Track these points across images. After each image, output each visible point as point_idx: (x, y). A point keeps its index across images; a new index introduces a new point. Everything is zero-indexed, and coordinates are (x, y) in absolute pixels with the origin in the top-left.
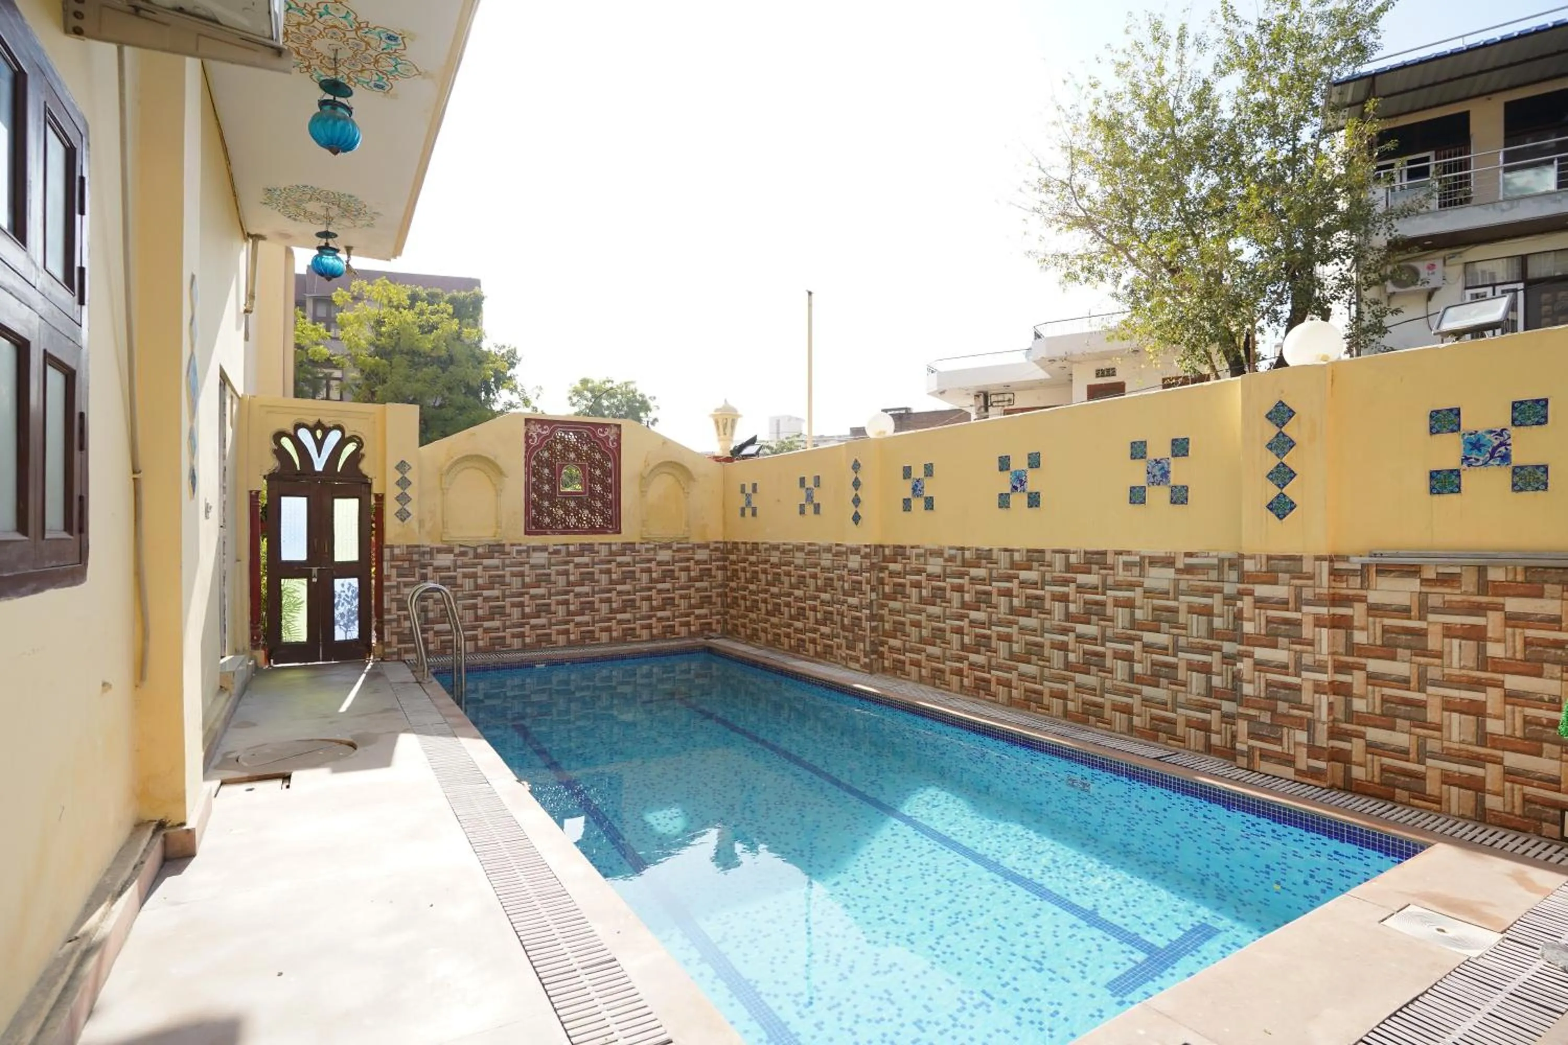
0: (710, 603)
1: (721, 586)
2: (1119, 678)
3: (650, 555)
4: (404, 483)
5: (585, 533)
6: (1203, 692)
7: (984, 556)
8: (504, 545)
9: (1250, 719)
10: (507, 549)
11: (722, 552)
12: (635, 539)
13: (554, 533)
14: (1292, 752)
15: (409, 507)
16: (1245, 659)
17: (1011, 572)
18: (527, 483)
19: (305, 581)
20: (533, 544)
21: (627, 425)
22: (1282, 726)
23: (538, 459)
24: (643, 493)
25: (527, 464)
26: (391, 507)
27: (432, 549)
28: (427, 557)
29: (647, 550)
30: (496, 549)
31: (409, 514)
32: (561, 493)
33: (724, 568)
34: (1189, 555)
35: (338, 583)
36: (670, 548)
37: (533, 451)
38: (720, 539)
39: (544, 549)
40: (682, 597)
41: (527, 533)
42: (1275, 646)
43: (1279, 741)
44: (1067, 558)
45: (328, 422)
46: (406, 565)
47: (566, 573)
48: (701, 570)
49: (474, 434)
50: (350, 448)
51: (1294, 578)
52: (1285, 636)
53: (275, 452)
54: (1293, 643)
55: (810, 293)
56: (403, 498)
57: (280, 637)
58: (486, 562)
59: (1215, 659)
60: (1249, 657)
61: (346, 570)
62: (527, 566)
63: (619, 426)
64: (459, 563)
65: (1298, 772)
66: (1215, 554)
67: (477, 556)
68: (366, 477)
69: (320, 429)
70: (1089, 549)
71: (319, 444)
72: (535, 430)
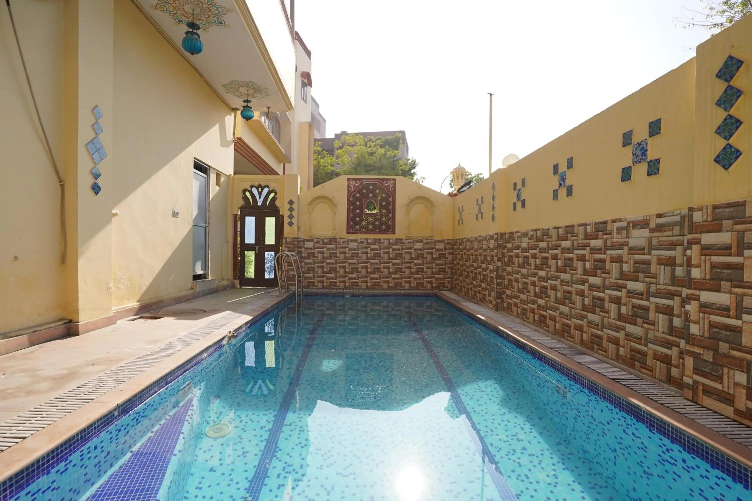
0: (444, 272)
1: (451, 263)
2: (612, 317)
3: (411, 245)
4: (291, 210)
5: (377, 233)
6: (666, 331)
7: (546, 233)
8: (336, 239)
9: (696, 356)
10: (338, 240)
11: (452, 245)
12: (403, 237)
13: (361, 233)
14: (731, 392)
15: (293, 220)
16: (692, 302)
17: (557, 242)
18: (348, 210)
19: (254, 252)
20: (350, 238)
21: (400, 179)
22: (722, 366)
23: (354, 196)
24: (407, 213)
25: (348, 200)
26: (286, 220)
27: (304, 240)
28: (302, 243)
29: (409, 243)
30: (333, 240)
31: (293, 224)
32: (365, 214)
33: (452, 254)
34: (659, 216)
35: (266, 253)
36: (422, 242)
37: (351, 194)
38: (451, 238)
39: (356, 241)
40: (428, 268)
41: (347, 233)
42: (718, 290)
43: (720, 379)
44: (586, 229)
45: (263, 184)
46: (292, 246)
47: (366, 253)
48: (439, 254)
49: (323, 187)
50: (272, 195)
51: (736, 224)
52: (727, 280)
53: (243, 198)
54: (735, 287)
55: (491, 95)
56: (291, 217)
57: (244, 275)
58: (328, 246)
59: (676, 302)
60: (695, 300)
61: (270, 248)
62: (347, 249)
63: (395, 180)
64: (316, 246)
65: (737, 412)
66: (678, 212)
67: (324, 243)
68: (277, 207)
69: (260, 187)
70: (598, 221)
71: (260, 194)
72: (352, 183)
